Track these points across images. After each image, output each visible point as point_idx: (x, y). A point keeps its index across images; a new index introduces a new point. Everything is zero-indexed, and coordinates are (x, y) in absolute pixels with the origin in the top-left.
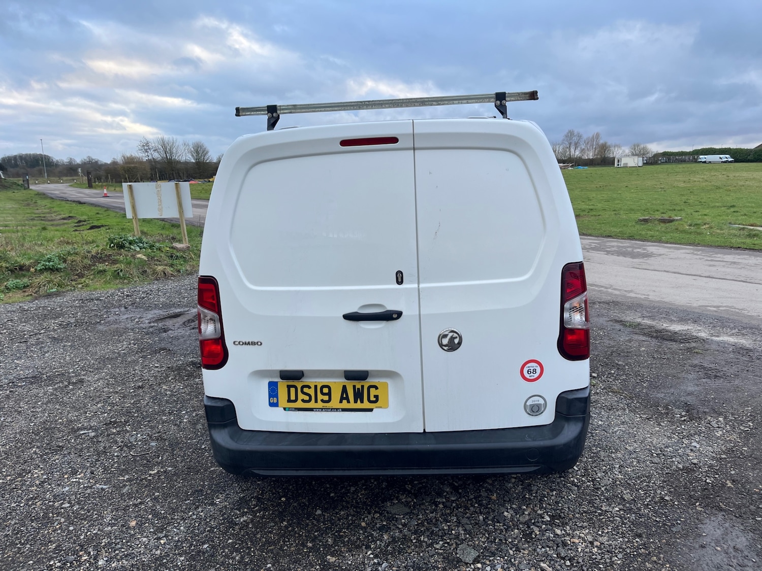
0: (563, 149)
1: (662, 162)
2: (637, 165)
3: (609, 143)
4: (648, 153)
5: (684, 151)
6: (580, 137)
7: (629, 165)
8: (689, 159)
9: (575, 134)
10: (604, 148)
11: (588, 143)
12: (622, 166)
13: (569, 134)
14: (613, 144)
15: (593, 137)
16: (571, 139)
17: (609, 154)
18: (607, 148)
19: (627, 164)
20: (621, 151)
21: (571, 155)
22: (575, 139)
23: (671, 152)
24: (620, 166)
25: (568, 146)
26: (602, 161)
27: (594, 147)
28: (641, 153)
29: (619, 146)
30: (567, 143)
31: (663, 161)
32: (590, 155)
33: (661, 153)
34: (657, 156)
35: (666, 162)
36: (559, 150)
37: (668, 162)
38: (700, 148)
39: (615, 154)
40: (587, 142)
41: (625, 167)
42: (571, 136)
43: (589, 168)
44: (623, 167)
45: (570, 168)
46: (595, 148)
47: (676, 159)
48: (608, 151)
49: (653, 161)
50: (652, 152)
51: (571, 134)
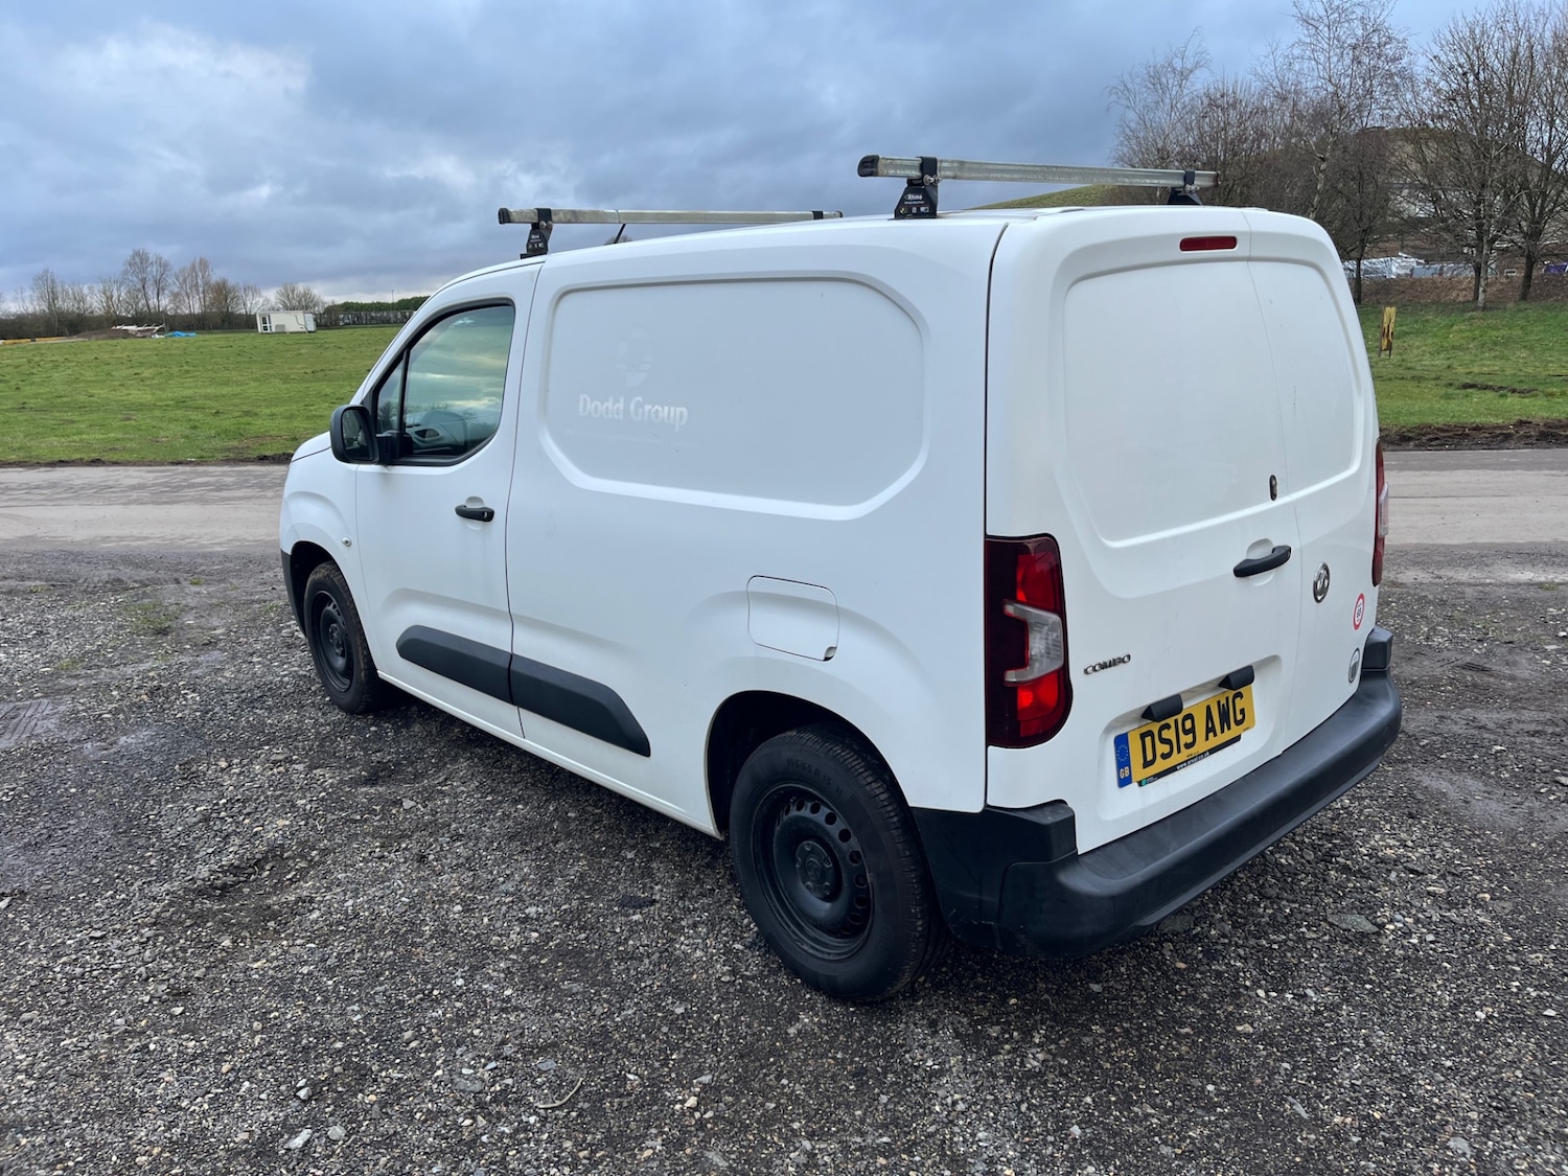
0: (129, 292)
1: (346, 324)
2: (304, 330)
3: (231, 283)
4: (315, 306)
5: (382, 301)
6: (164, 266)
7: (290, 329)
8: (396, 317)
9: (152, 258)
10: (222, 292)
11: (185, 281)
12: (274, 330)
13: (137, 260)
14: (241, 285)
15: (194, 267)
16: (144, 270)
17: (237, 304)
18: (229, 292)
19: (283, 326)
20: (261, 300)
21: (152, 306)
22: (153, 270)
23: (357, 304)
24: (269, 331)
25: (139, 286)
26: (223, 321)
27: (201, 289)
28: (304, 304)
29: (255, 291)
30: (135, 279)
31: (347, 321)
32: (194, 306)
33: (339, 306)
34: (332, 310)
35: (354, 323)
36: (120, 296)
37: (357, 322)
38: (410, 297)
39: (249, 305)
40: (181, 279)
41: (281, 332)
42: (142, 263)
43: (201, 337)
44: (276, 333)
45: (157, 336)
46: (203, 292)
47: (372, 318)
48: (232, 299)
49: (331, 319)
50: (324, 303)
51: (140, 261)
